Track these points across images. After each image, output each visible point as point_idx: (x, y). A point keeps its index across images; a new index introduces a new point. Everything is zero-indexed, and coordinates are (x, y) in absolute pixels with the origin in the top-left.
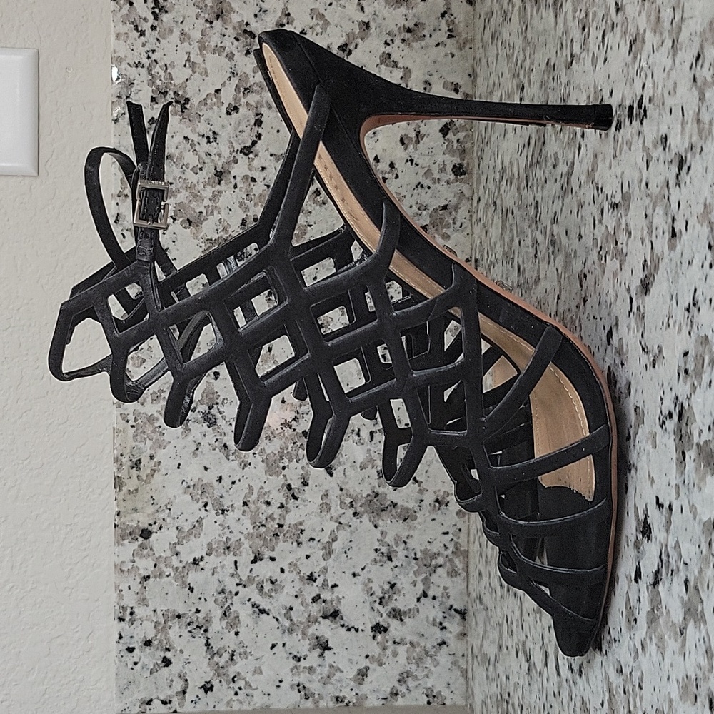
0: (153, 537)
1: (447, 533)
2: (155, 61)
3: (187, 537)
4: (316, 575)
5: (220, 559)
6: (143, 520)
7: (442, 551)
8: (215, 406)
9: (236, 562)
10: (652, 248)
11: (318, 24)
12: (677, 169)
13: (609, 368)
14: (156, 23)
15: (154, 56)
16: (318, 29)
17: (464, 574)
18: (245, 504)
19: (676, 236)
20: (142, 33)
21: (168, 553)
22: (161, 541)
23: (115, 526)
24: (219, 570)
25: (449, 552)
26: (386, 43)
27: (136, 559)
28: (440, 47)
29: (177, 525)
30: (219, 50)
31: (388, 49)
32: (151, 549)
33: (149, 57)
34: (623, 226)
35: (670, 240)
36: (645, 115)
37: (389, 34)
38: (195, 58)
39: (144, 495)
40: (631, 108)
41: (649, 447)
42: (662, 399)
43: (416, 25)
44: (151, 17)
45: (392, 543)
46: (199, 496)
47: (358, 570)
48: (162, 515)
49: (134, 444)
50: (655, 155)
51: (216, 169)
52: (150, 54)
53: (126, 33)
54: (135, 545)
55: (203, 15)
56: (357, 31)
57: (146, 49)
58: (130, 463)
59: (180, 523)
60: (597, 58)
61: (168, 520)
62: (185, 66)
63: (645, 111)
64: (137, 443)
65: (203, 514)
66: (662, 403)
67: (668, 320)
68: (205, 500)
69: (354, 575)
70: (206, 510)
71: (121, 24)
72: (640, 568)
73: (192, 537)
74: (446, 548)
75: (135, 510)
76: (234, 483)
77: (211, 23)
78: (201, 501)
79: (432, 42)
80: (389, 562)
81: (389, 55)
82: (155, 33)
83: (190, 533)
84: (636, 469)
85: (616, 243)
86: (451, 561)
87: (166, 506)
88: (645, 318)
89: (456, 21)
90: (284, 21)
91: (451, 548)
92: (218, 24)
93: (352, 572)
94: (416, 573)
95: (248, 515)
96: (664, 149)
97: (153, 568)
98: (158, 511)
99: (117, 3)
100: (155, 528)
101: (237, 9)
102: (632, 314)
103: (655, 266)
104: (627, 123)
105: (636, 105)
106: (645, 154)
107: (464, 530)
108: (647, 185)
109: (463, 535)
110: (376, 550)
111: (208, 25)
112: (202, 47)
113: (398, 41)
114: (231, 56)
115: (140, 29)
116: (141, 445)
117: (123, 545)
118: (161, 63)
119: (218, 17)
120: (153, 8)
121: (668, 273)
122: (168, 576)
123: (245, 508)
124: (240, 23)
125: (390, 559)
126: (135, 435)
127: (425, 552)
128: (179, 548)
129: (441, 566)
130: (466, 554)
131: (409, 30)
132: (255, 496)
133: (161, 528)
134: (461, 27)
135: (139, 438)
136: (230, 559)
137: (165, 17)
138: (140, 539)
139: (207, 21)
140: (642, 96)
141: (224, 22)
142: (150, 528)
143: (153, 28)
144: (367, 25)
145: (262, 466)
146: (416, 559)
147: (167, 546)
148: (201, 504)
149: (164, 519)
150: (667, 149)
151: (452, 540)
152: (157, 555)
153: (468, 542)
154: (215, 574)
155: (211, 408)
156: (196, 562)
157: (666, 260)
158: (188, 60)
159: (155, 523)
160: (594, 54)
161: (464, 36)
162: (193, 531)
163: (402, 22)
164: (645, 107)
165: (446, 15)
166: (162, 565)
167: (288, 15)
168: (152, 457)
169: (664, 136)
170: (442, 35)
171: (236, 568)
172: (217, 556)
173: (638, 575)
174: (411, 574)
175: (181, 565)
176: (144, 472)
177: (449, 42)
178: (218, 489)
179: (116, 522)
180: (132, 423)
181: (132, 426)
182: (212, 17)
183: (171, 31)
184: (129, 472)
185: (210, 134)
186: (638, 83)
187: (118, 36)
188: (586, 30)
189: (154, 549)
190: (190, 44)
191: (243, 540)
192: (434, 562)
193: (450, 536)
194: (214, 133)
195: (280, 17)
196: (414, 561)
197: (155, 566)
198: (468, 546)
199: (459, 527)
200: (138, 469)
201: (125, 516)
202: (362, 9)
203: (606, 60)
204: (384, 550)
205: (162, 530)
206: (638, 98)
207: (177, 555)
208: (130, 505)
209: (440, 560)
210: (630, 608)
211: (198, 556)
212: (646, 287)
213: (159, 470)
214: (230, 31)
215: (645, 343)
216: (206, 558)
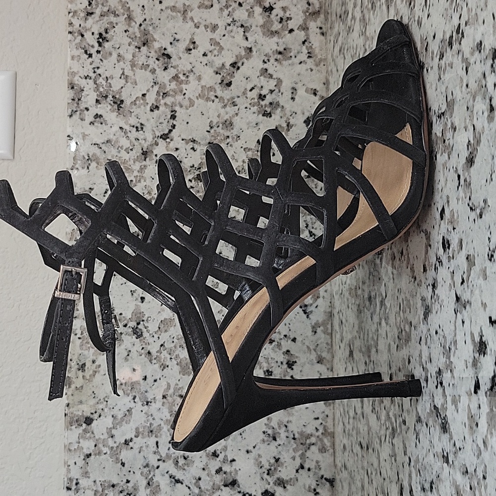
0: (94, 423)
1: (318, 418)
2: (99, 75)
3: (120, 423)
4: (218, 452)
5: (145, 440)
6: (86, 410)
7: (314, 432)
8: (142, 323)
9: (157, 443)
10: (474, 129)
11: (215, 49)
12: (491, 60)
13: (443, 237)
14: (100, 49)
15: (98, 71)
16: (216, 52)
17: (331, 451)
18: (164, 397)
19: (494, 109)
20: (90, 56)
21: (106, 436)
22: (100, 426)
23: (65, 415)
24: (144, 448)
25: (319, 433)
26: (264, 62)
27: (81, 441)
28: (302, 64)
29: (112, 413)
30: (145, 67)
31: (266, 66)
32: (93, 433)
33: (95, 72)
34: (449, 125)
35: (489, 116)
36: (463, 36)
37: (266, 55)
38: (128, 72)
39: (88, 391)
40: (451, 37)
41: (481, 281)
42: (489, 239)
43: (285, 49)
44: (96, 45)
45: (276, 426)
46: (129, 391)
47: (250, 448)
48: (101, 406)
49: (80, 352)
50: (472, 61)
51: (142, 149)
52: (96, 70)
53: (79, 56)
54: (80, 430)
55: (133, 43)
56: (243, 53)
57: (93, 66)
58: (77, 367)
59: (115, 412)
60: (422, 18)
61: (106, 410)
62: (121, 78)
63: (463, 33)
64: (83, 351)
65: (132, 405)
66: (490, 242)
67: (491, 175)
68: (134, 394)
69: (248, 452)
70: (135, 402)
71: (75, 50)
72: (478, 381)
73: (124, 423)
74: (317, 430)
75: (81, 402)
76: (155, 381)
77: (139, 48)
78: (131, 394)
79: (297, 61)
80: (274, 441)
81: (266, 70)
82: (99, 56)
83: (122, 419)
84: (471, 304)
85: (444, 141)
86: (321, 440)
87: (104, 399)
88: (472, 185)
89: (313, 47)
90: (191, 47)
91: (321, 430)
92: (144, 49)
93: (246, 449)
94: (295, 450)
95: (167, 405)
96: (480, 52)
97: (93, 448)
98: (98, 403)
99: (73, 35)
100: (96, 416)
101: (158, 39)
102: (460, 187)
103: (478, 141)
104: (448, 49)
105: (454, 34)
106: (464, 64)
107: (331, 416)
108: (467, 86)
109: (330, 420)
110: (264, 432)
111: (137, 50)
112: (133, 65)
113: (272, 60)
114: (153, 71)
115: (88, 52)
116: (86, 352)
117: (71, 429)
118: (104, 76)
119: (144, 44)
120: (98, 39)
121: (488, 141)
122: (105, 454)
123: (164, 400)
124: (160, 49)
125: (275, 439)
126: (81, 346)
127: (301, 434)
128: (114, 432)
129: (313, 444)
130: (332, 435)
131: (280, 53)
132: (171, 391)
133: (100, 416)
134: (317, 51)
135: (84, 347)
136: (152, 441)
137: (106, 45)
138: (84, 425)
139: (136, 47)
140: (460, 24)
141: (149, 47)
142: (92, 416)
143: (98, 52)
144: (250, 49)
145: (177, 369)
146: (294, 439)
147: (105, 431)
148: (131, 398)
149: (102, 409)
150: (482, 51)
151: (322, 424)
152: (97, 437)
153: (334, 425)
154: (141, 452)
155: (138, 324)
156: (126, 443)
157: (486, 132)
158: (123, 74)
159: (96, 412)
160: (419, 17)
161: (319, 57)
162: (125, 418)
163: (275, 47)
164: (462, 31)
165: (306, 43)
166: (100, 446)
167: (194, 43)
168: (94, 362)
169: (479, 43)
170: (303, 56)
171: (158, 447)
172: (143, 438)
173: (477, 387)
174: (291, 451)
175: (115, 445)
176: (88, 373)
177: (309, 61)
178: (143, 386)
179: (66, 412)
180: (79, 335)
181: (79, 338)
182: (140, 44)
183: (111, 54)
184: (76, 373)
185: (139, 125)
186: (456, 17)
187: (73, 58)
188: (412, 4)
189: (95, 433)
190: (124, 63)
191: (163, 425)
192: (308, 441)
193: (320, 421)
194: (142, 124)
195: (188, 44)
196: (293, 441)
197: (95, 446)
198: (334, 429)
199: (326, 413)
200: (84, 371)
201: (73, 407)
202: (247, 39)
203: (428, 16)
204: (270, 432)
205: (101, 418)
206: (456, 28)
207: (112, 437)
208: (77, 398)
209: (313, 440)
210: (472, 416)
211: (128, 438)
212: (470, 161)
213: (99, 372)
214: (153, 54)
215: (473, 203)
216: (135, 439)
